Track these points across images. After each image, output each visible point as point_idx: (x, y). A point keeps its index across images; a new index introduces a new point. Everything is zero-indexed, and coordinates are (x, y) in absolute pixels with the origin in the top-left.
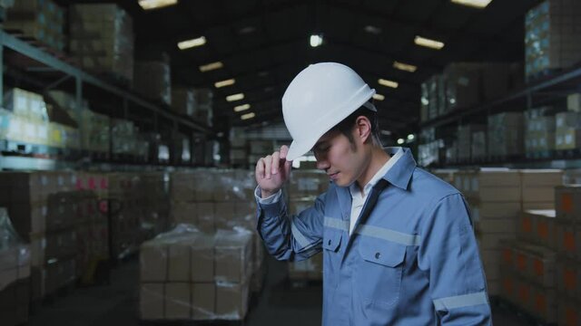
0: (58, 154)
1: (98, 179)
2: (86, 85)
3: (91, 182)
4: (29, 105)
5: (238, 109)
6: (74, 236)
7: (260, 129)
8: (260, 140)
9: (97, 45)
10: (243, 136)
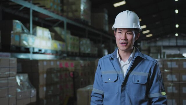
0: (56, 53)
1: (69, 63)
2: (68, 24)
3: (66, 64)
4: (43, 33)
5: (144, 32)
6: (58, 86)
7: (155, 42)
8: (155, 46)
9: (74, 7)
10: (147, 45)
